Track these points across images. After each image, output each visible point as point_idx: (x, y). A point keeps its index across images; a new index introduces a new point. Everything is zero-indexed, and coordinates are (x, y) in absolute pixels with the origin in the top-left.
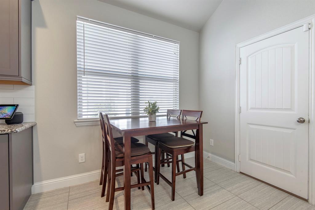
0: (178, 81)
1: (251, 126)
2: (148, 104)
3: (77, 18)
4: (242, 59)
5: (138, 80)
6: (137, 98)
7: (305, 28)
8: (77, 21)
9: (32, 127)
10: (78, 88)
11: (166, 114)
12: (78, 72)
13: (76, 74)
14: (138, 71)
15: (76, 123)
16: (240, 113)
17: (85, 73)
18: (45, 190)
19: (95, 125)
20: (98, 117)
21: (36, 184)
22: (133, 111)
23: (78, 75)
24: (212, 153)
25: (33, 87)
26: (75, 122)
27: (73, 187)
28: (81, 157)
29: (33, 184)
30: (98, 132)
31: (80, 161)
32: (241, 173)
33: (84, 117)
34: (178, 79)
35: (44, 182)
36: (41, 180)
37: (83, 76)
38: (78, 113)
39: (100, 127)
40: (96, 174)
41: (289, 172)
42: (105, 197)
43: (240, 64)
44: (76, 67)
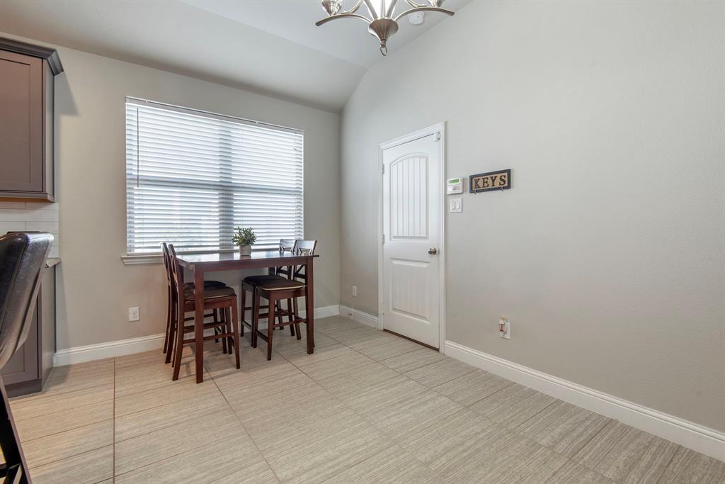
0: (302, 194)
1: (395, 262)
2: (238, 231)
3: (128, 100)
4: (385, 166)
5: (231, 193)
6: (229, 218)
7: (434, 137)
8: (127, 103)
9: (55, 266)
10: (128, 206)
11: (278, 247)
12: (128, 181)
13: (125, 184)
14: (231, 178)
15: (124, 261)
16: (383, 243)
17: (140, 182)
18: (75, 361)
19: (156, 264)
20: (161, 250)
21: (59, 352)
22: (222, 242)
23: (128, 186)
24: (356, 308)
25: (55, 206)
26: (122, 259)
27: (120, 358)
28: (133, 313)
29: (55, 352)
30: (161, 275)
31: (131, 319)
32: (385, 330)
33: (137, 251)
34: (302, 190)
35: (73, 350)
36: (67, 346)
37: (136, 188)
38: (128, 245)
39: (164, 266)
40: (159, 339)
41: (424, 318)
42: (171, 364)
43: (383, 173)
44: (125, 174)
